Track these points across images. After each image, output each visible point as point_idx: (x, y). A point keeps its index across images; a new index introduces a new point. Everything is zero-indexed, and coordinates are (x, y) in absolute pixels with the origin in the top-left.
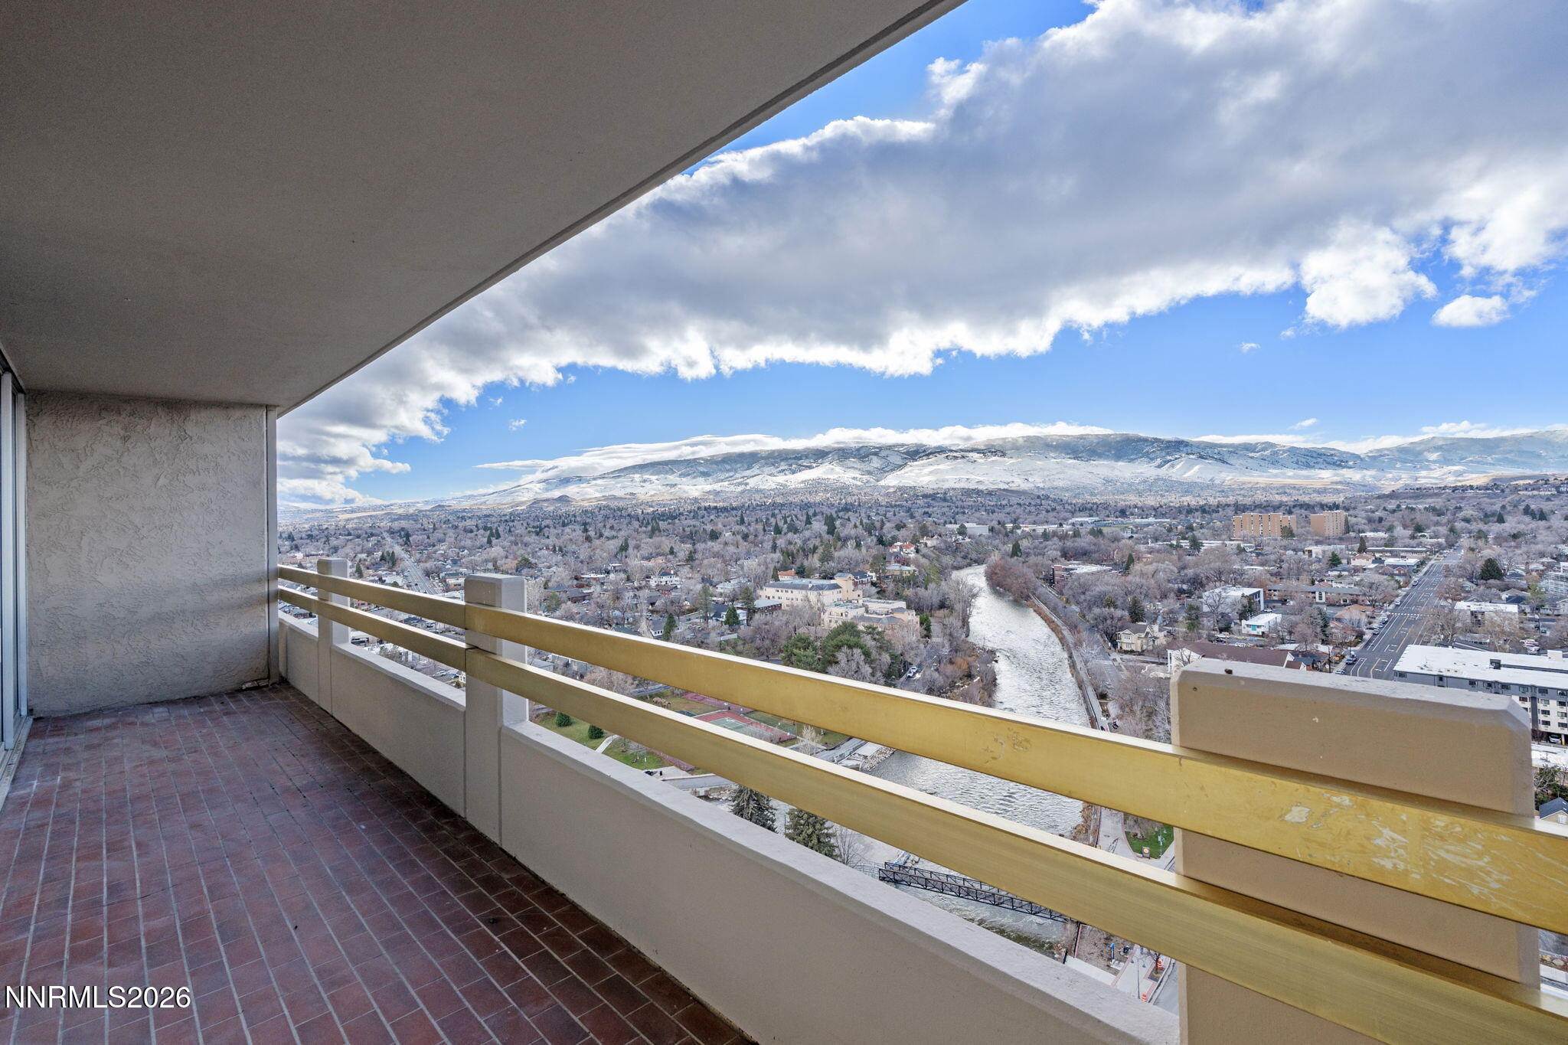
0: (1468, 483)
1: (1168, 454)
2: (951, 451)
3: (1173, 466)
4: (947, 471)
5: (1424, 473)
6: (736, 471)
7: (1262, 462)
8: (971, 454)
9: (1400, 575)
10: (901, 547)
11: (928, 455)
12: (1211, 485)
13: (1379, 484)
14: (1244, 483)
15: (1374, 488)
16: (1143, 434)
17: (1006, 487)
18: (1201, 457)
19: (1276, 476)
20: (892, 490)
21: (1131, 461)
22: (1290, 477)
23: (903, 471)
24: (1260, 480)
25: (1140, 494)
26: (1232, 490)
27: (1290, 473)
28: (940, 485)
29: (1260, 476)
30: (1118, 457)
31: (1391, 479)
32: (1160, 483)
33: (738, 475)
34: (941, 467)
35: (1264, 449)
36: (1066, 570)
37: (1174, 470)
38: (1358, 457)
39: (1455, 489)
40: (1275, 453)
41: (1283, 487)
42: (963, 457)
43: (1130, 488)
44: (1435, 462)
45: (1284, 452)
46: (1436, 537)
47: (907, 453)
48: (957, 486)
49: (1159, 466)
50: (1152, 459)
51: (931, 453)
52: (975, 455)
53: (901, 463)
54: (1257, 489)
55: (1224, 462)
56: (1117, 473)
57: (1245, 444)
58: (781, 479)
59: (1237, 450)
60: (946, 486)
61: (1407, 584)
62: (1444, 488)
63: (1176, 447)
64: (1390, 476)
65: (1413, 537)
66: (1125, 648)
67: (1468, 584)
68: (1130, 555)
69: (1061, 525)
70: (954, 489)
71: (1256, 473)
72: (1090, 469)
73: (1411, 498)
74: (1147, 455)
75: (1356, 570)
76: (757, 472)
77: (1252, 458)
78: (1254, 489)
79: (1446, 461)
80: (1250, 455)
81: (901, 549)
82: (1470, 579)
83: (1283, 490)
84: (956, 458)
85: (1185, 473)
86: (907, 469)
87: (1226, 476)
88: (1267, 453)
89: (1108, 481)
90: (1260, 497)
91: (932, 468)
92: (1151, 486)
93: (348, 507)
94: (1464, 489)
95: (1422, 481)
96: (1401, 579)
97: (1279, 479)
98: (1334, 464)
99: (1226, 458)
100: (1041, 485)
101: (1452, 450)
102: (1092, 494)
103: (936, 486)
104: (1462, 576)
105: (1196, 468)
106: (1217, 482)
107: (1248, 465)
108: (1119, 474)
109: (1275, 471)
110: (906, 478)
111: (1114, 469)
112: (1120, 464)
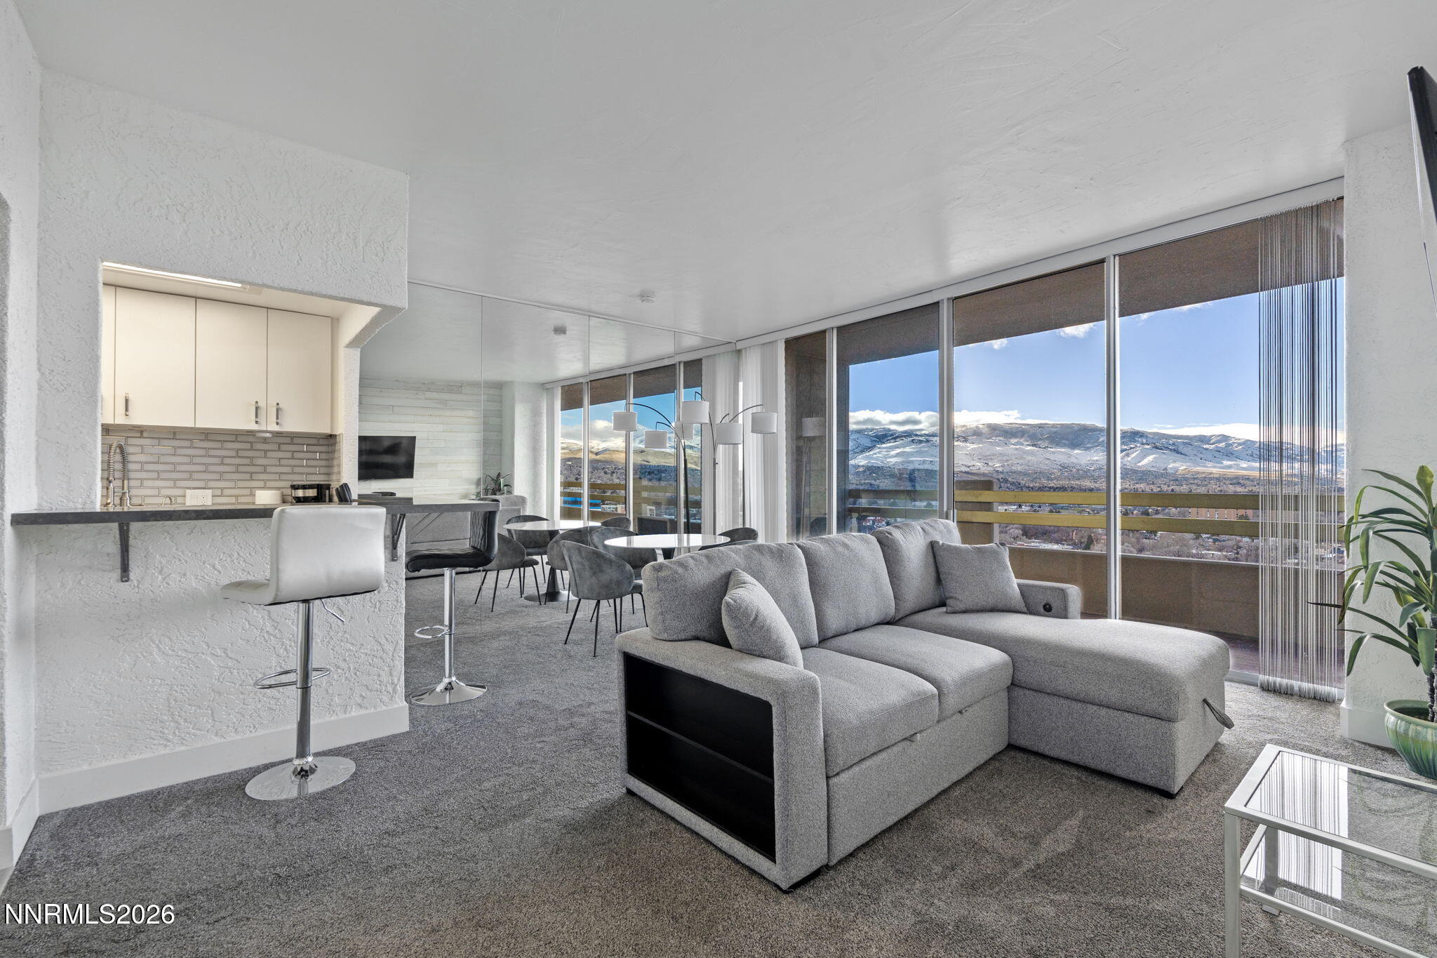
2: (917, 435)
3: (1128, 455)
4: (911, 454)
7: (1217, 454)
8: (934, 439)
10: (874, 521)
11: (895, 438)
12: (1164, 474)
14: (1198, 473)
17: (968, 470)
18: (1156, 447)
19: (1230, 467)
20: (861, 469)
21: (1087, 449)
22: (1244, 469)
23: (871, 453)
24: (1214, 470)
25: (1095, 480)
26: (1186, 479)
27: (1244, 464)
28: (905, 466)
29: (1215, 467)
30: (1074, 445)
34: (908, 449)
35: (1219, 441)
37: (1129, 459)
40: (1228, 445)
41: (1237, 478)
42: (928, 441)
43: (1086, 474)
45: (1239, 444)
47: (876, 436)
48: (921, 467)
51: (897, 437)
53: (870, 445)
54: (1211, 479)
55: (1178, 452)
56: (1073, 460)
57: (1200, 436)
59: (1189, 441)
60: (912, 466)
63: (1132, 436)
68: (1089, 536)
69: (1020, 506)
70: (918, 470)
71: (1210, 464)
72: (1048, 456)
77: (1206, 449)
78: (1207, 479)
80: (1205, 447)
81: (874, 523)
83: (1236, 481)
84: (921, 442)
85: (1140, 462)
86: (876, 450)
87: (1179, 466)
88: (1222, 445)
89: (1063, 467)
90: (1214, 488)
91: (898, 451)
97: (1232, 470)
99: (1181, 448)
100: (1000, 469)
102: (1049, 479)
103: (901, 467)
105: (1151, 458)
106: (1169, 471)
107: (1202, 456)
108: (1075, 461)
109: (1226, 463)
110: (877, 459)
111: (1070, 456)
112: (1076, 451)
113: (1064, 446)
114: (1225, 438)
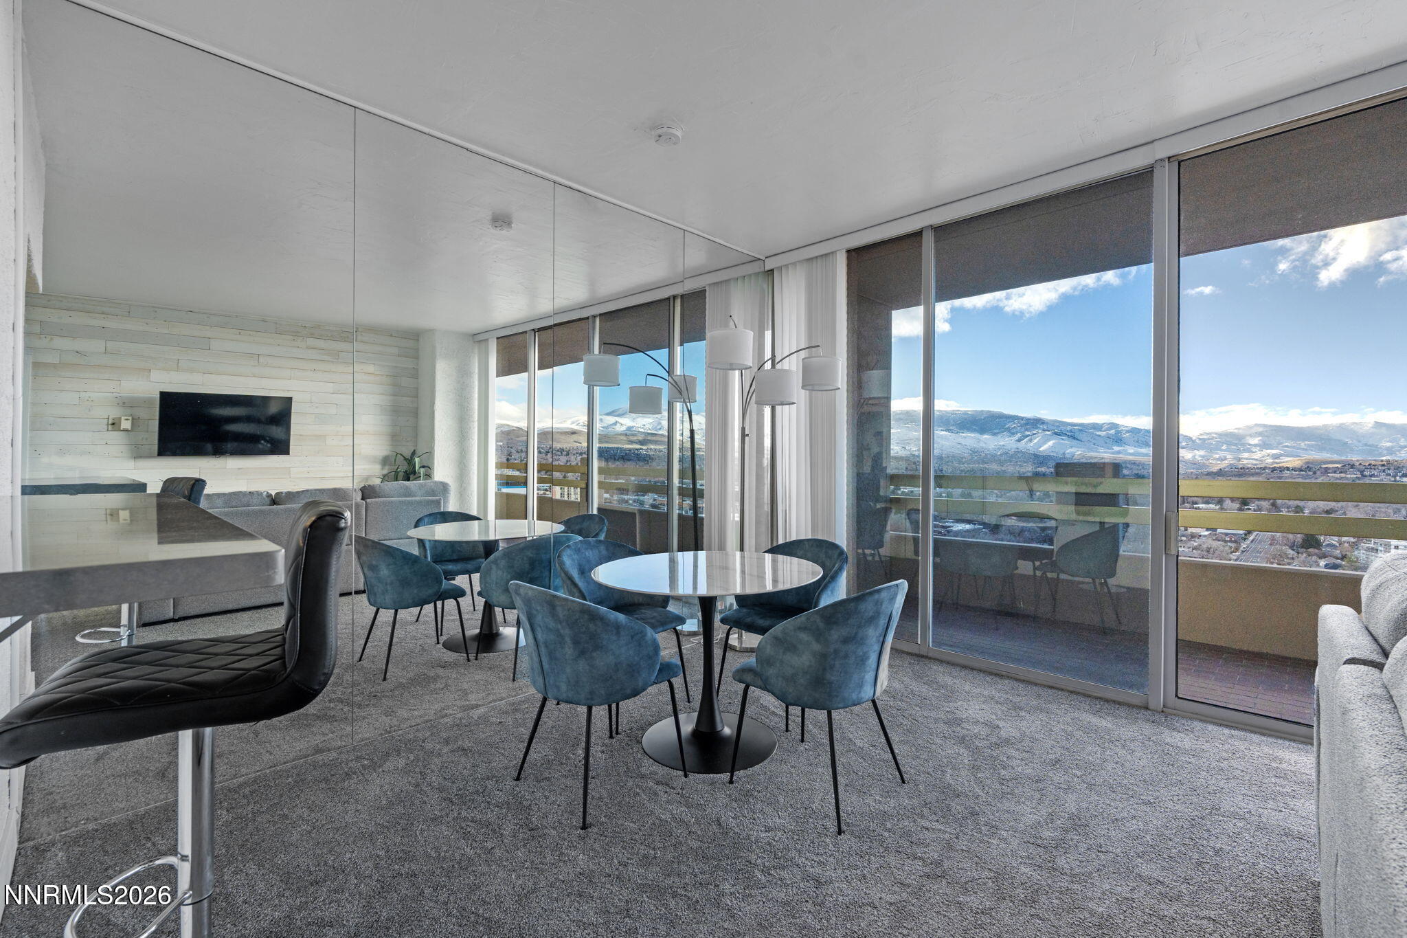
0: (1285, 465)
1: (1027, 430)
3: (1031, 441)
5: (1246, 455)
7: (1108, 440)
9: (1231, 541)
12: (1062, 459)
13: (1207, 463)
14: (1092, 458)
15: (1203, 466)
16: (1006, 412)
18: (1056, 434)
19: (1119, 452)
21: (995, 434)
22: (1131, 454)
24: (1105, 455)
25: (1001, 463)
27: (1132, 450)
29: (1105, 452)
30: (983, 431)
31: (1218, 459)
32: (1020, 455)
35: (1110, 429)
36: (943, 527)
37: (1032, 444)
38: (1190, 439)
39: (1274, 470)
40: (1117, 432)
43: (993, 458)
44: (1255, 446)
45: (1128, 432)
46: (1260, 510)
49: (1019, 440)
50: (1013, 434)
55: (1074, 438)
56: (982, 444)
57: (1094, 424)
59: (1083, 428)
61: (1237, 550)
62: (1265, 468)
63: (1034, 423)
64: (1217, 456)
65: (1240, 509)
67: (1290, 552)
71: (1102, 450)
72: (960, 440)
73: (1235, 476)
74: (1009, 430)
75: (1193, 536)
77: (1099, 436)
79: (1264, 445)
80: (1098, 433)
82: (1292, 547)
85: (1040, 447)
87: (1077, 451)
88: (1112, 432)
89: (974, 451)
92: (1012, 456)
94: (1282, 470)
95: (1245, 462)
96: (1233, 545)
97: (1121, 456)
99: (1077, 435)
101: (1273, 434)
102: (960, 462)
104: (1286, 545)
105: (1050, 443)
106: (1067, 456)
107: (1095, 442)
108: (984, 445)
109: (1116, 448)
111: (979, 441)
112: (985, 436)
113: (974, 431)
114: (1114, 426)
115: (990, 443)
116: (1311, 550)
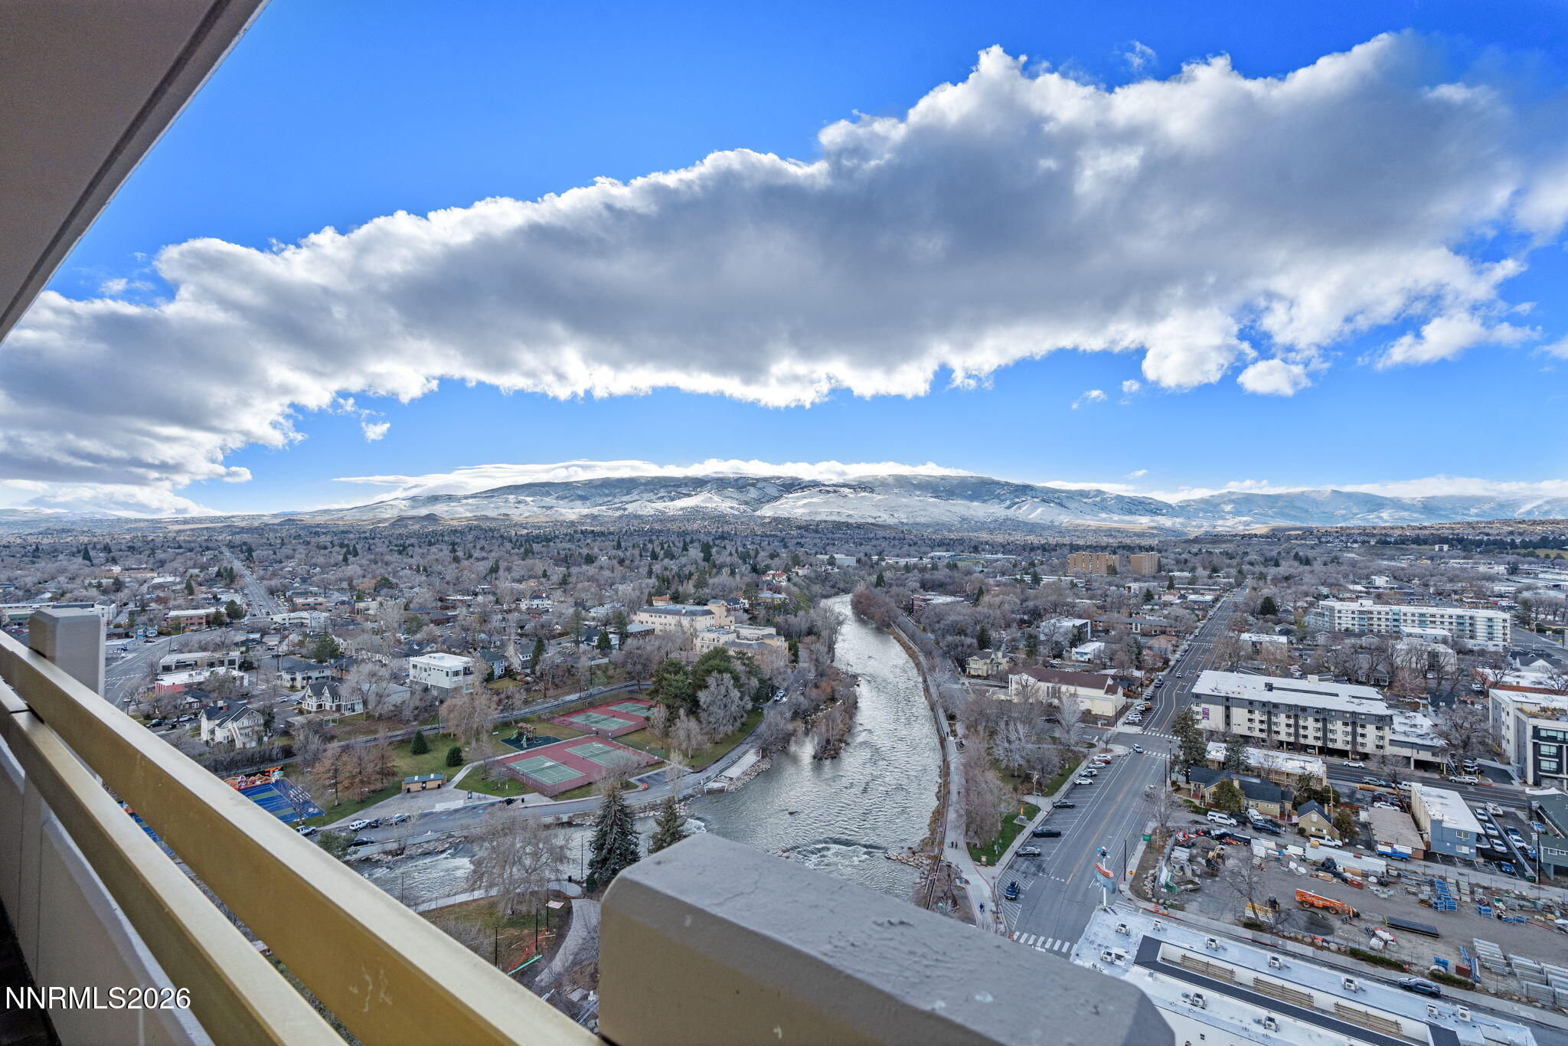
0: (1253, 532)
1: (1016, 496)
2: (824, 485)
3: (1020, 508)
4: (819, 504)
5: (1220, 522)
6: (615, 497)
7: (1094, 508)
8: (842, 489)
9: (1199, 609)
10: (774, 576)
11: (802, 488)
12: (1051, 527)
13: (1185, 530)
14: (1078, 525)
15: (1182, 533)
16: (996, 478)
17: (873, 521)
18: (1044, 501)
19: (1104, 520)
20: (767, 520)
21: (984, 501)
22: (1116, 522)
23: (778, 503)
24: (1092, 523)
25: (991, 532)
26: (1069, 531)
27: (1116, 517)
28: (812, 518)
30: (972, 498)
31: (1195, 527)
32: (1009, 522)
33: (616, 500)
34: (815, 500)
35: (1096, 496)
36: (924, 600)
37: (1021, 511)
38: (1170, 506)
39: (1243, 536)
40: (1103, 500)
41: (1110, 530)
42: (835, 492)
43: (982, 526)
44: (1229, 513)
45: (1112, 499)
46: (1228, 577)
47: (783, 485)
48: (829, 518)
49: (1009, 508)
50: (1002, 501)
51: (805, 487)
52: (847, 490)
53: (777, 495)
54: (1089, 531)
55: (1062, 506)
56: (972, 512)
57: (1080, 491)
58: (660, 505)
59: (1072, 495)
60: (818, 518)
61: (1204, 617)
62: (1236, 536)
63: (1024, 490)
64: (1194, 523)
65: (1210, 577)
66: (973, 673)
67: (1251, 618)
68: (981, 588)
69: (921, 558)
70: (826, 522)
71: (1088, 517)
72: (949, 507)
73: (1210, 543)
74: (998, 497)
75: (1166, 605)
76: (637, 497)
77: (1085, 503)
78: (1086, 530)
79: (1237, 513)
80: (1084, 501)
81: (774, 578)
82: (1252, 614)
83: (1109, 533)
84: (828, 492)
85: (1029, 515)
86: (783, 501)
87: (1065, 519)
88: (1098, 499)
89: (963, 519)
90: (1091, 540)
91: (805, 501)
92: (1001, 524)
93: (180, 516)
94: (1251, 536)
95: (1219, 529)
96: (1200, 613)
97: (1106, 523)
98: (1151, 511)
99: (1065, 502)
100: (905, 521)
101: (1245, 503)
102: (950, 531)
103: (808, 518)
104: (1246, 612)
105: (1039, 510)
106: (1056, 524)
107: (1082, 509)
108: (974, 513)
109: (1103, 515)
110: (782, 509)
111: (969, 508)
112: (975, 504)
113: (964, 498)
114: (1099, 492)
115: (980, 510)
116: (1268, 616)
